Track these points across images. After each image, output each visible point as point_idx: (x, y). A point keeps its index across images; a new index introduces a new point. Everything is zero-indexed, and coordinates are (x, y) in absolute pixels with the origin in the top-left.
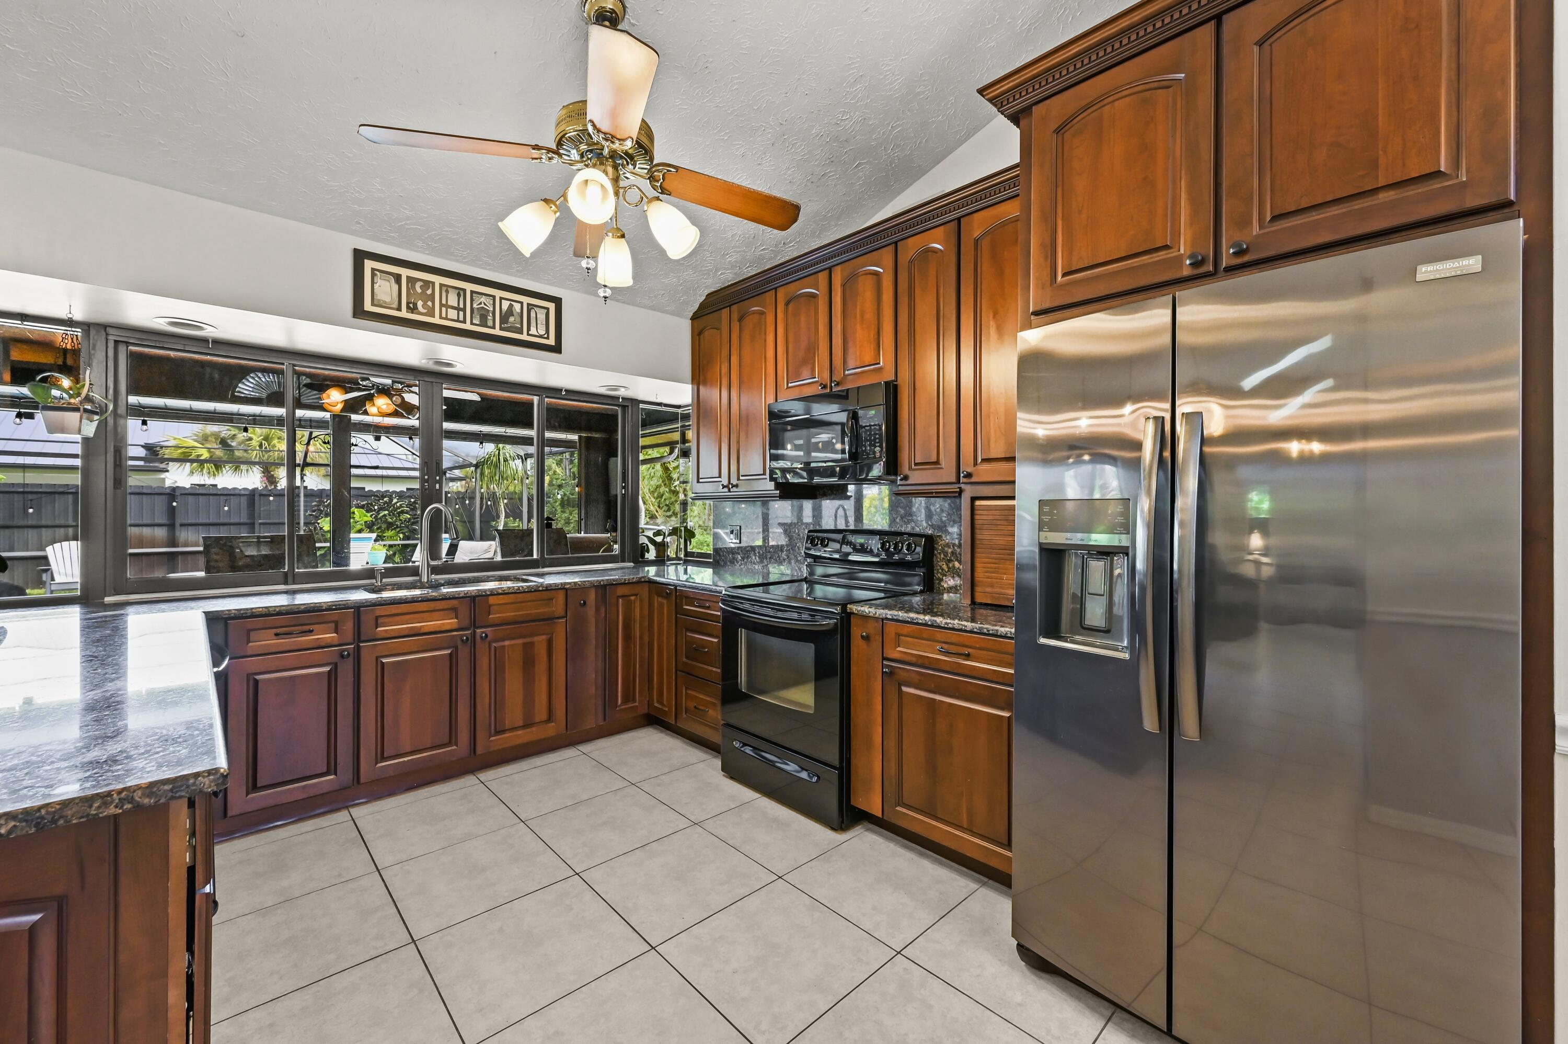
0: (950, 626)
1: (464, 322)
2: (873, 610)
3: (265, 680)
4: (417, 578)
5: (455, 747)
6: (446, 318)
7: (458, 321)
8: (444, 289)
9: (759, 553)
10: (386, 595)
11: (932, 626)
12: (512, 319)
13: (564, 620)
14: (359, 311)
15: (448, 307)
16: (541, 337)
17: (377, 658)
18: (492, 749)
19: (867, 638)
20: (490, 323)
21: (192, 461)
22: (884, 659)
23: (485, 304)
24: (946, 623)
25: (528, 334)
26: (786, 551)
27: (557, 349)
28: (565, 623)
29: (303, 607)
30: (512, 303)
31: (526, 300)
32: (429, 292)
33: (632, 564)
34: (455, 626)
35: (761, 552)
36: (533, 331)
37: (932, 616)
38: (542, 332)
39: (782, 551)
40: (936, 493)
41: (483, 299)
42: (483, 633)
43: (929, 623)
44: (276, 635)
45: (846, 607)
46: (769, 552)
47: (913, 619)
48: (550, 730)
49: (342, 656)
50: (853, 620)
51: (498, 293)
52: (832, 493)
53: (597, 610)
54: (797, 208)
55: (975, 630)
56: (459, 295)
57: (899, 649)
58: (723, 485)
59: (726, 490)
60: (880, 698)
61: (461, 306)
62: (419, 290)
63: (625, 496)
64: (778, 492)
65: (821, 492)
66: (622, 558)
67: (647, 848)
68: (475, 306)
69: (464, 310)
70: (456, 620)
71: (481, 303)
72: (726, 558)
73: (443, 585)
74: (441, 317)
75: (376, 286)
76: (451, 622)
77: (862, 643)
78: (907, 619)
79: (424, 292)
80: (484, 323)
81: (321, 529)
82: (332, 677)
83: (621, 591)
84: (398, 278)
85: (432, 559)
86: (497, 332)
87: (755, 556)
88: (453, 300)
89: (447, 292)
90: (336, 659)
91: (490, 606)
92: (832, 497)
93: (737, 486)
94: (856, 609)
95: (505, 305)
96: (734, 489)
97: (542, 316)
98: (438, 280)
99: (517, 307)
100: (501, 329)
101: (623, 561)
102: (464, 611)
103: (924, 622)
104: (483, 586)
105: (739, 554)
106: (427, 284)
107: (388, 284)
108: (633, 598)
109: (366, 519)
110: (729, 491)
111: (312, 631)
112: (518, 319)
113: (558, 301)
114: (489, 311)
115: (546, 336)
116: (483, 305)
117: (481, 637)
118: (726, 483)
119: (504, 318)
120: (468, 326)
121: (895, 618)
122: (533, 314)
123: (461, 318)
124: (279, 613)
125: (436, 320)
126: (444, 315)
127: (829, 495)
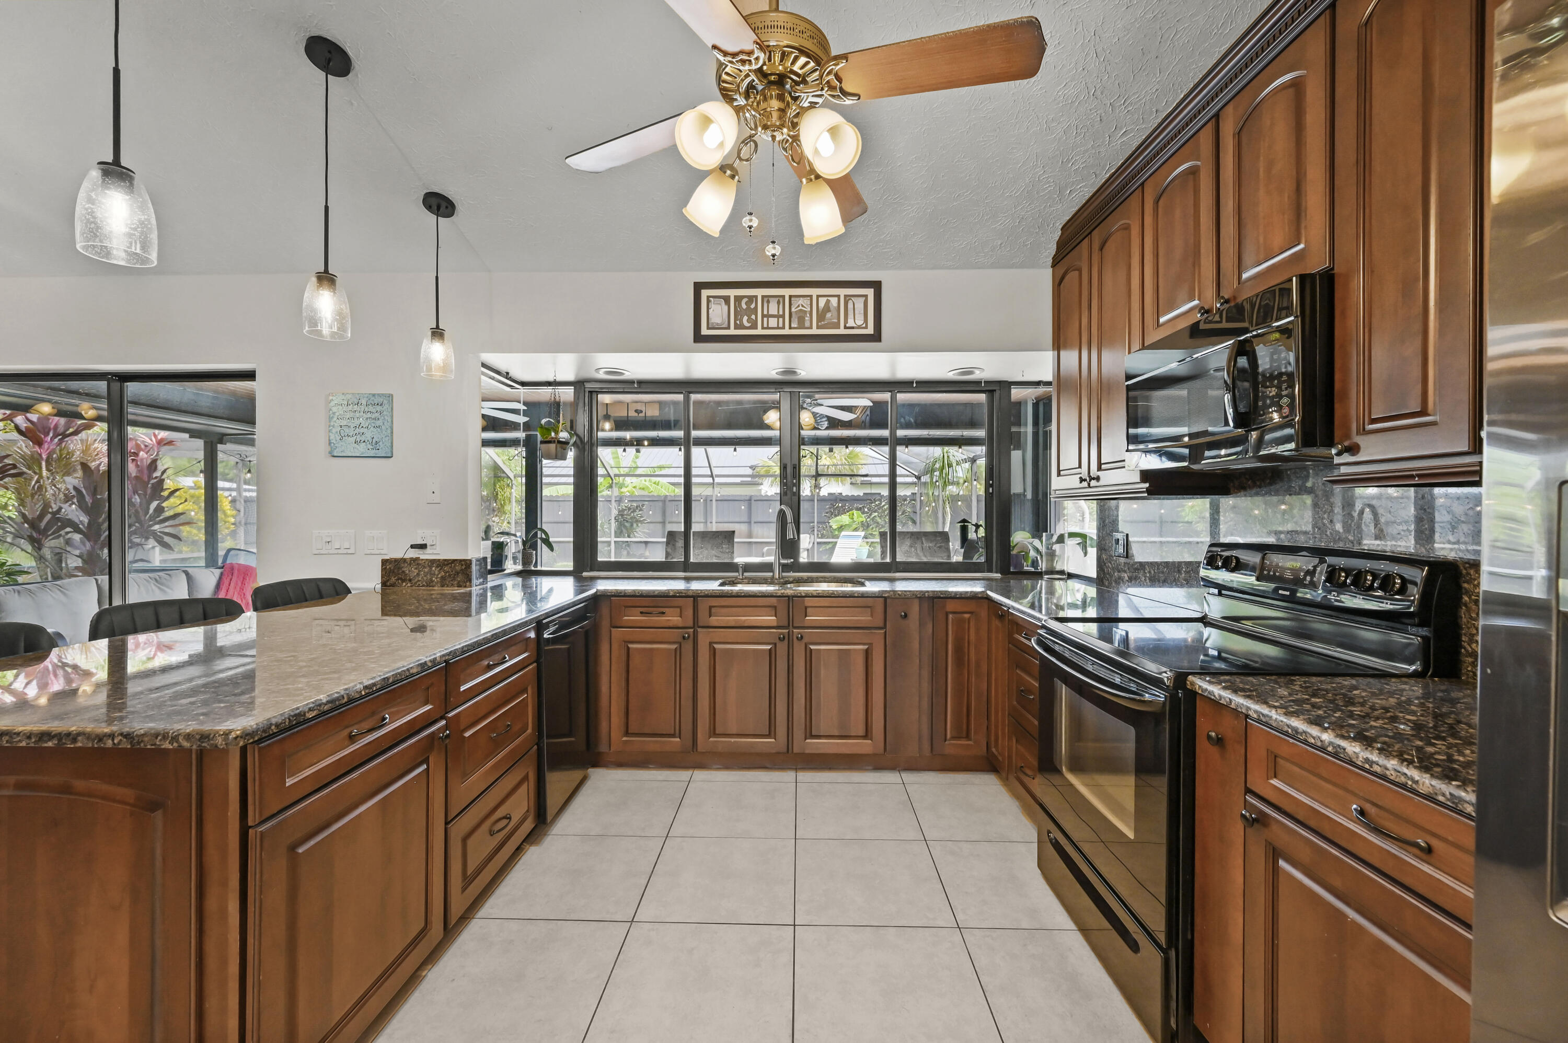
0: (1376, 768)
1: (783, 328)
2: (1227, 695)
3: (636, 649)
4: (771, 574)
5: (773, 740)
6: (768, 328)
7: (778, 328)
8: (766, 299)
9: (1150, 572)
10: (739, 588)
11: (1335, 755)
12: (829, 315)
13: (883, 631)
14: (699, 338)
15: (769, 316)
16: (859, 327)
17: (711, 643)
18: (807, 752)
19: (1219, 742)
20: (807, 324)
21: (771, 476)
22: (1248, 791)
23: (803, 306)
24: (1367, 760)
25: (846, 327)
26: (1186, 572)
27: (876, 337)
28: (883, 636)
29: (656, 593)
30: (829, 298)
31: (843, 292)
32: (753, 306)
33: (998, 575)
34: (775, 624)
35: (1152, 572)
36: (851, 323)
37: (1337, 736)
38: (860, 322)
39: (1179, 572)
40: (1420, 476)
41: (801, 301)
42: (799, 633)
43: (1330, 749)
44: (641, 613)
45: (1186, 679)
46: (1163, 572)
47: (1297, 732)
48: (865, 746)
49: (684, 637)
50: (1199, 703)
51: (814, 292)
52: (1255, 485)
53: (922, 625)
54: (1033, 25)
55: (1441, 798)
56: (778, 303)
57: (1274, 782)
58: (1081, 478)
59: (1085, 484)
60: (1240, 861)
61: (781, 313)
62: (744, 306)
63: (992, 496)
64: (1147, 485)
65: (1237, 483)
66: (988, 566)
67: (882, 931)
68: (793, 310)
69: (783, 316)
70: (775, 618)
71: (799, 306)
72: (1111, 576)
73: (790, 583)
74: (763, 328)
75: (711, 311)
76: (771, 619)
77: (1214, 751)
78: (1286, 729)
79: (749, 307)
80: (801, 326)
81: (831, 527)
82: (678, 653)
83: (951, 606)
84: (727, 299)
85: (783, 558)
86: (814, 331)
87: (1145, 577)
88: (773, 309)
89: (768, 302)
90: (680, 640)
91: (806, 608)
92: (1254, 491)
93: (1098, 479)
94: (1200, 687)
95: (822, 302)
96: (1093, 483)
97: (859, 303)
98: (759, 292)
99: (834, 301)
100: (818, 327)
101: (990, 571)
102: (783, 612)
103: (1319, 744)
104: (818, 587)
105: (1125, 572)
106: (752, 299)
107: (719, 306)
108: (967, 616)
109: (861, 519)
110: (1089, 486)
111: (663, 613)
112: (835, 313)
113: (876, 286)
114: (806, 311)
115: (864, 325)
116: (801, 308)
117: (797, 638)
118: (1085, 476)
119: (821, 316)
120: (787, 331)
121: (1264, 720)
122: (850, 305)
123: (781, 325)
124: (625, 596)
125: (759, 331)
126: (765, 325)
127: (1251, 488)
